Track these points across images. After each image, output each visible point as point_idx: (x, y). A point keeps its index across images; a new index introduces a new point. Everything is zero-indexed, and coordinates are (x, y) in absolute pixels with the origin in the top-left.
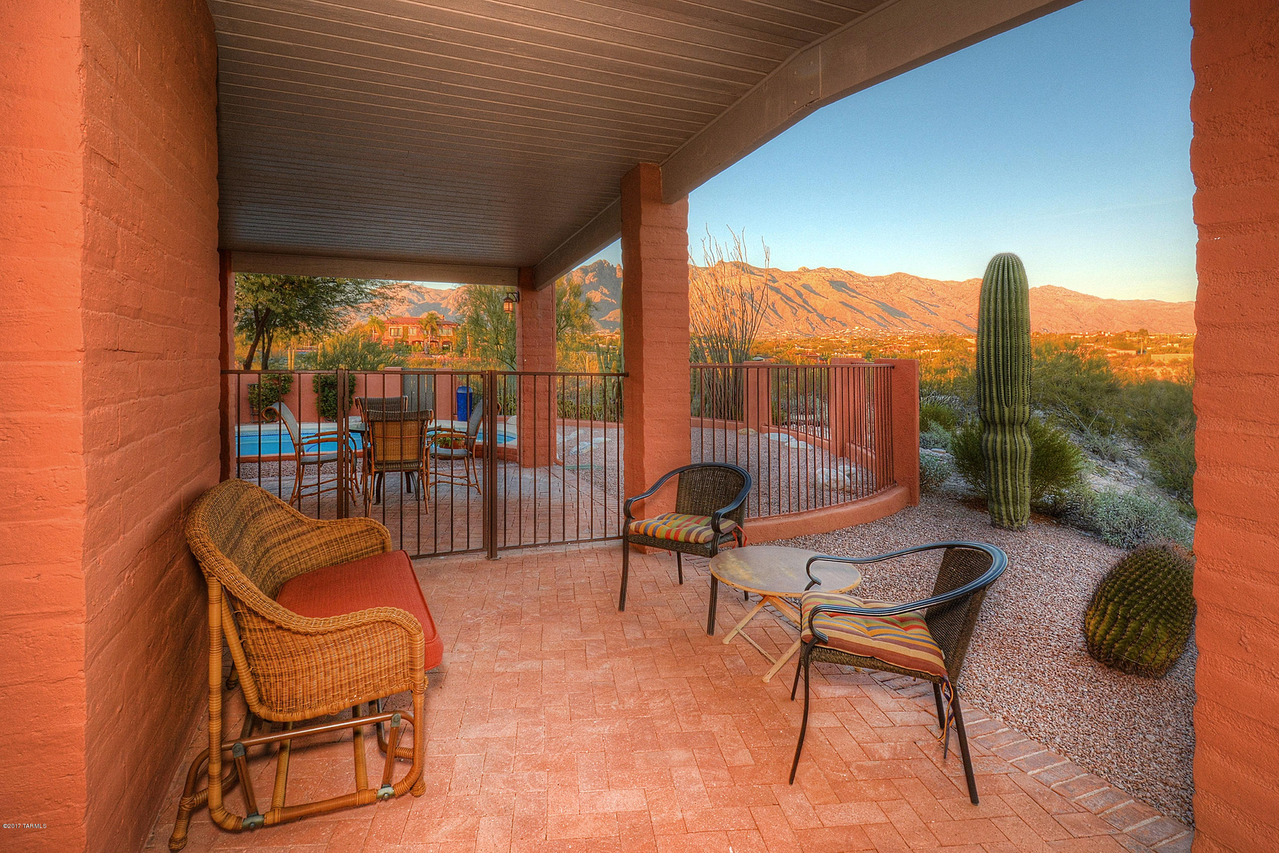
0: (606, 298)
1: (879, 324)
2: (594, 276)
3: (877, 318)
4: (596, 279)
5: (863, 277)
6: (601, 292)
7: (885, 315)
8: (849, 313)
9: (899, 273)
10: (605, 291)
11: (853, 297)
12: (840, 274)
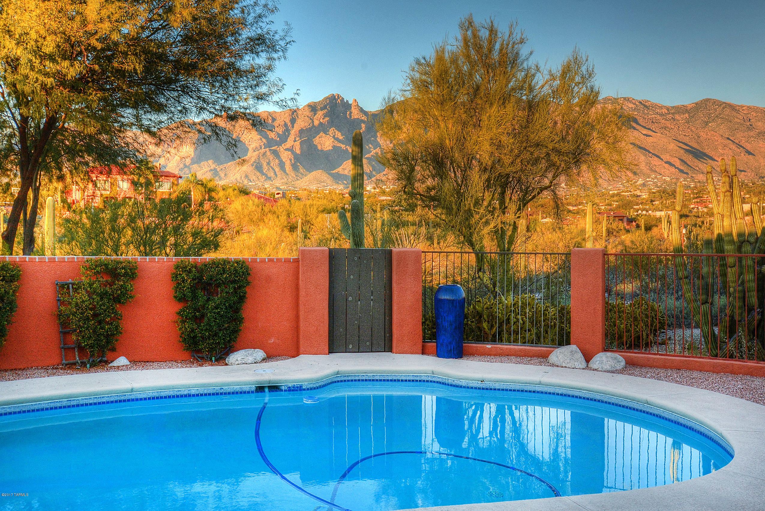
0: (339, 145)
1: (681, 171)
2: (325, 116)
3: (678, 163)
4: (327, 119)
5: (661, 107)
6: (334, 137)
7: (689, 158)
8: (642, 158)
9: (708, 100)
10: (339, 135)
11: (647, 135)
12: (631, 105)
